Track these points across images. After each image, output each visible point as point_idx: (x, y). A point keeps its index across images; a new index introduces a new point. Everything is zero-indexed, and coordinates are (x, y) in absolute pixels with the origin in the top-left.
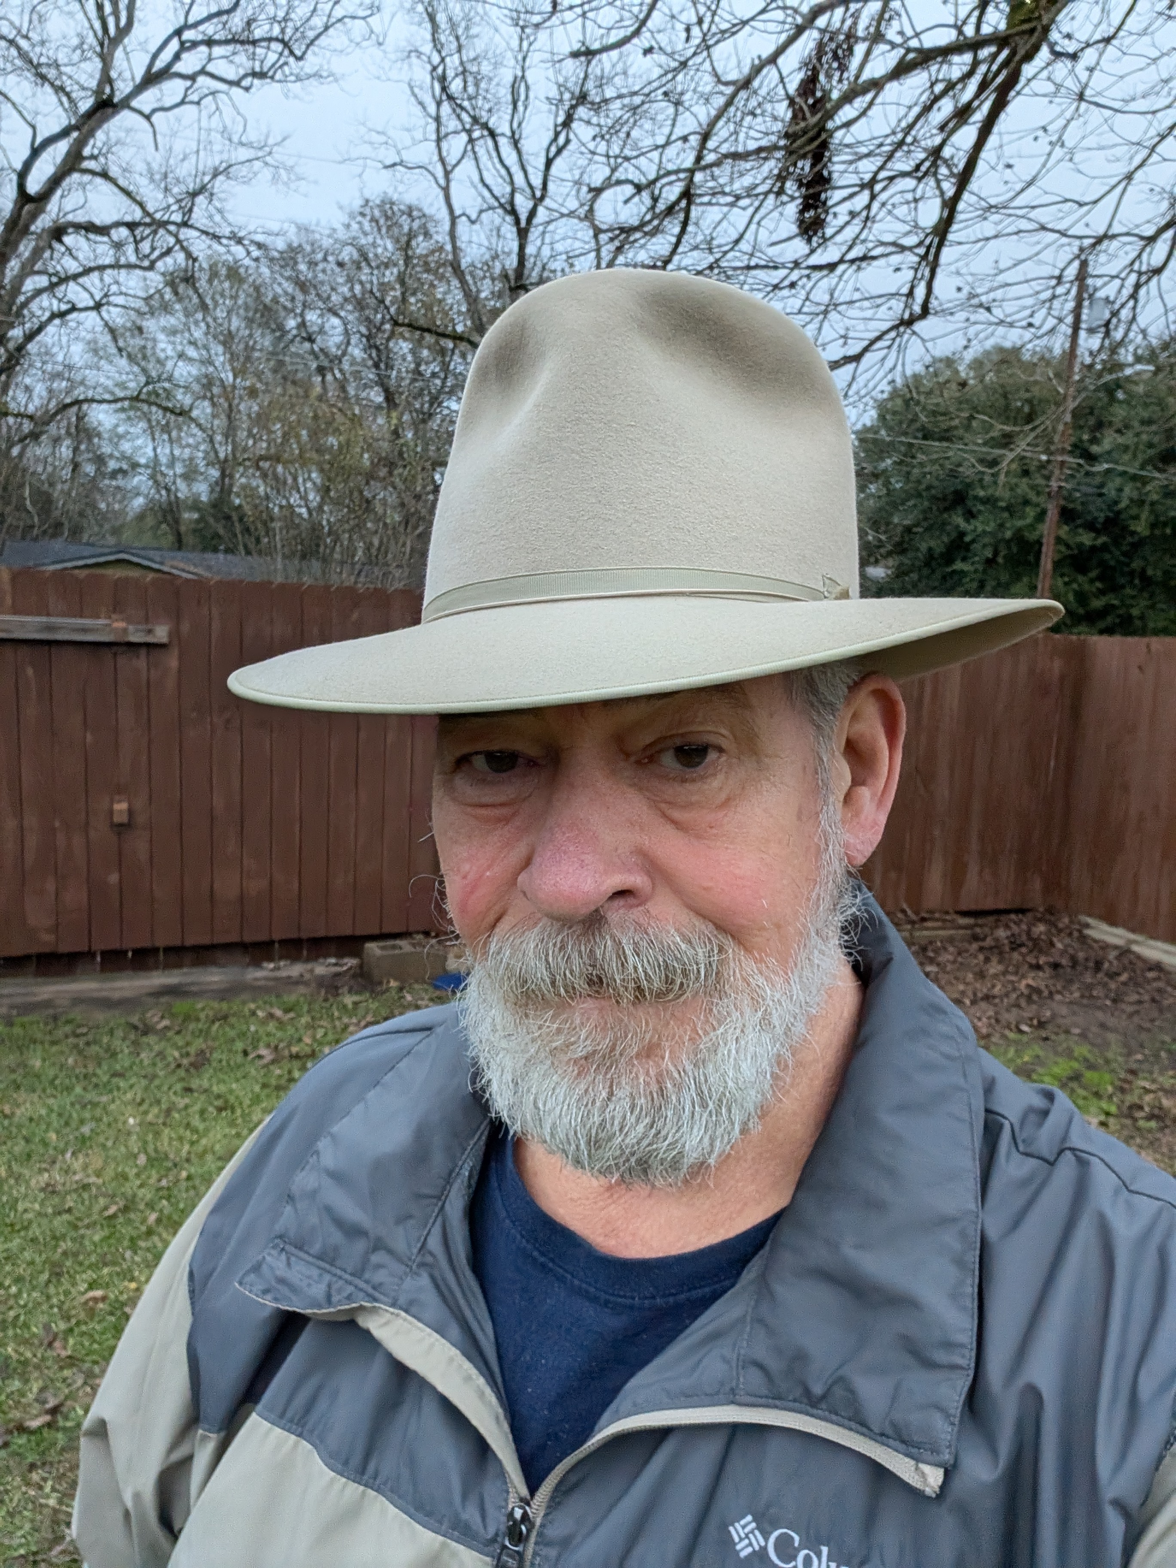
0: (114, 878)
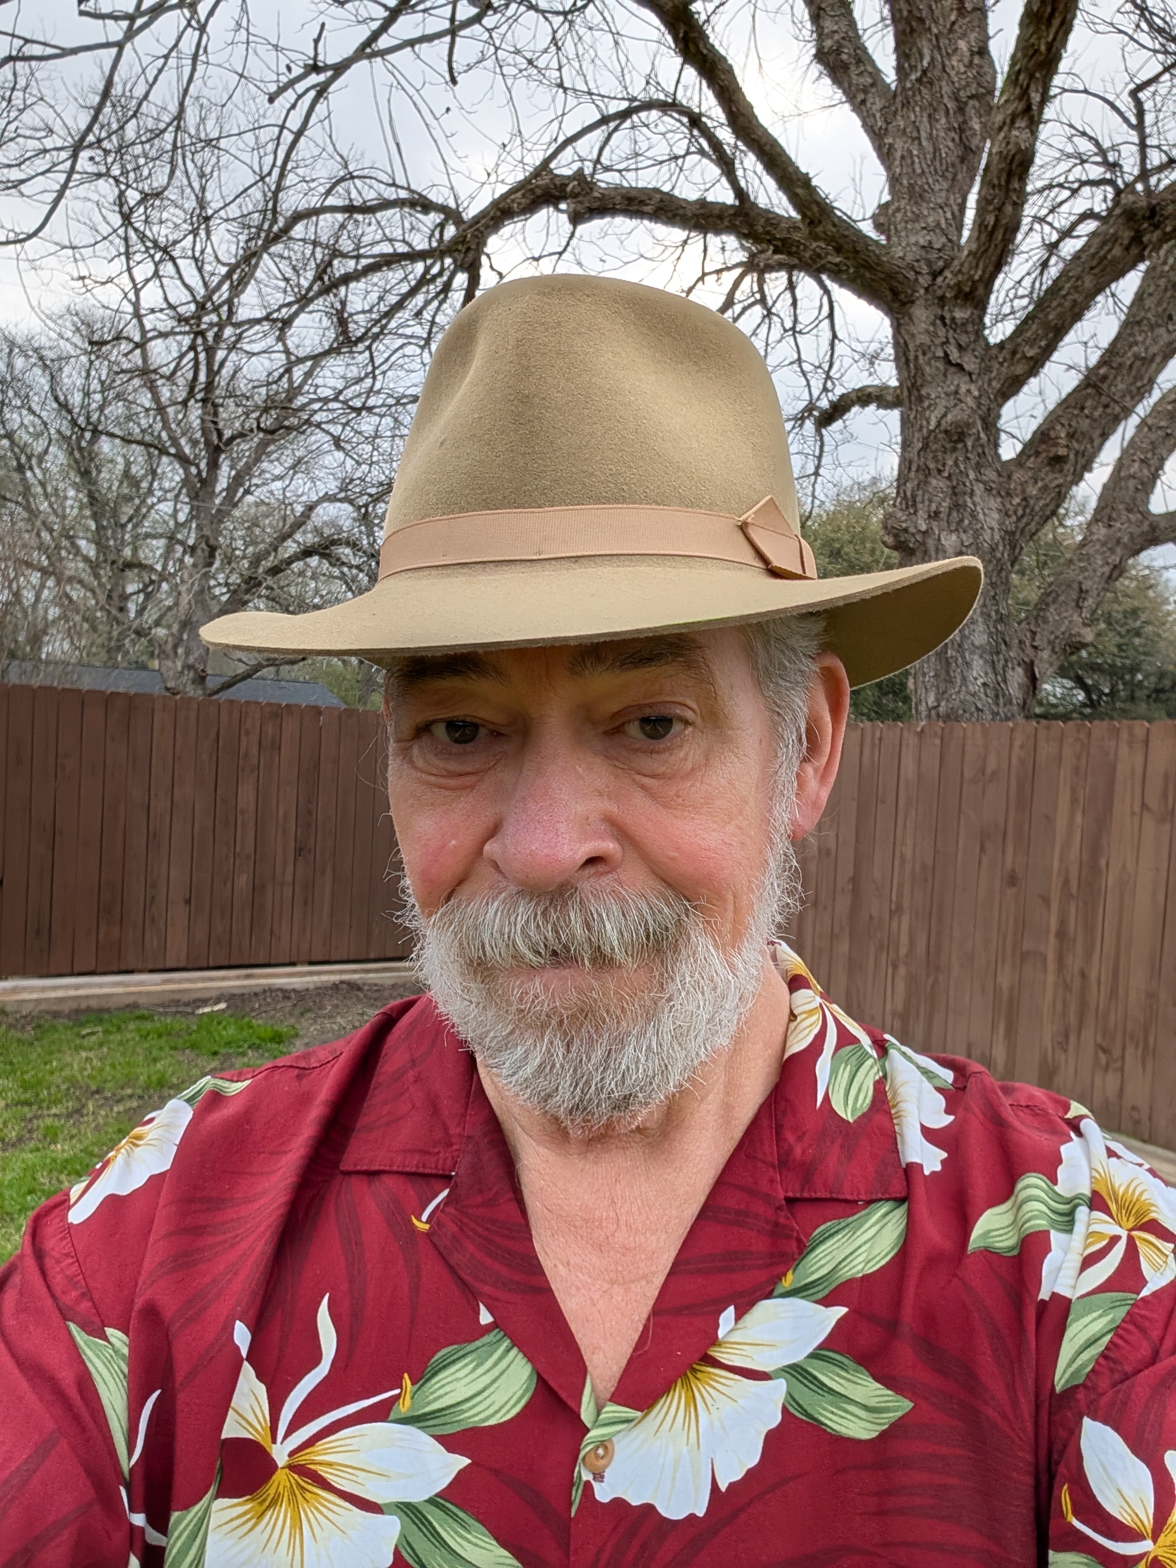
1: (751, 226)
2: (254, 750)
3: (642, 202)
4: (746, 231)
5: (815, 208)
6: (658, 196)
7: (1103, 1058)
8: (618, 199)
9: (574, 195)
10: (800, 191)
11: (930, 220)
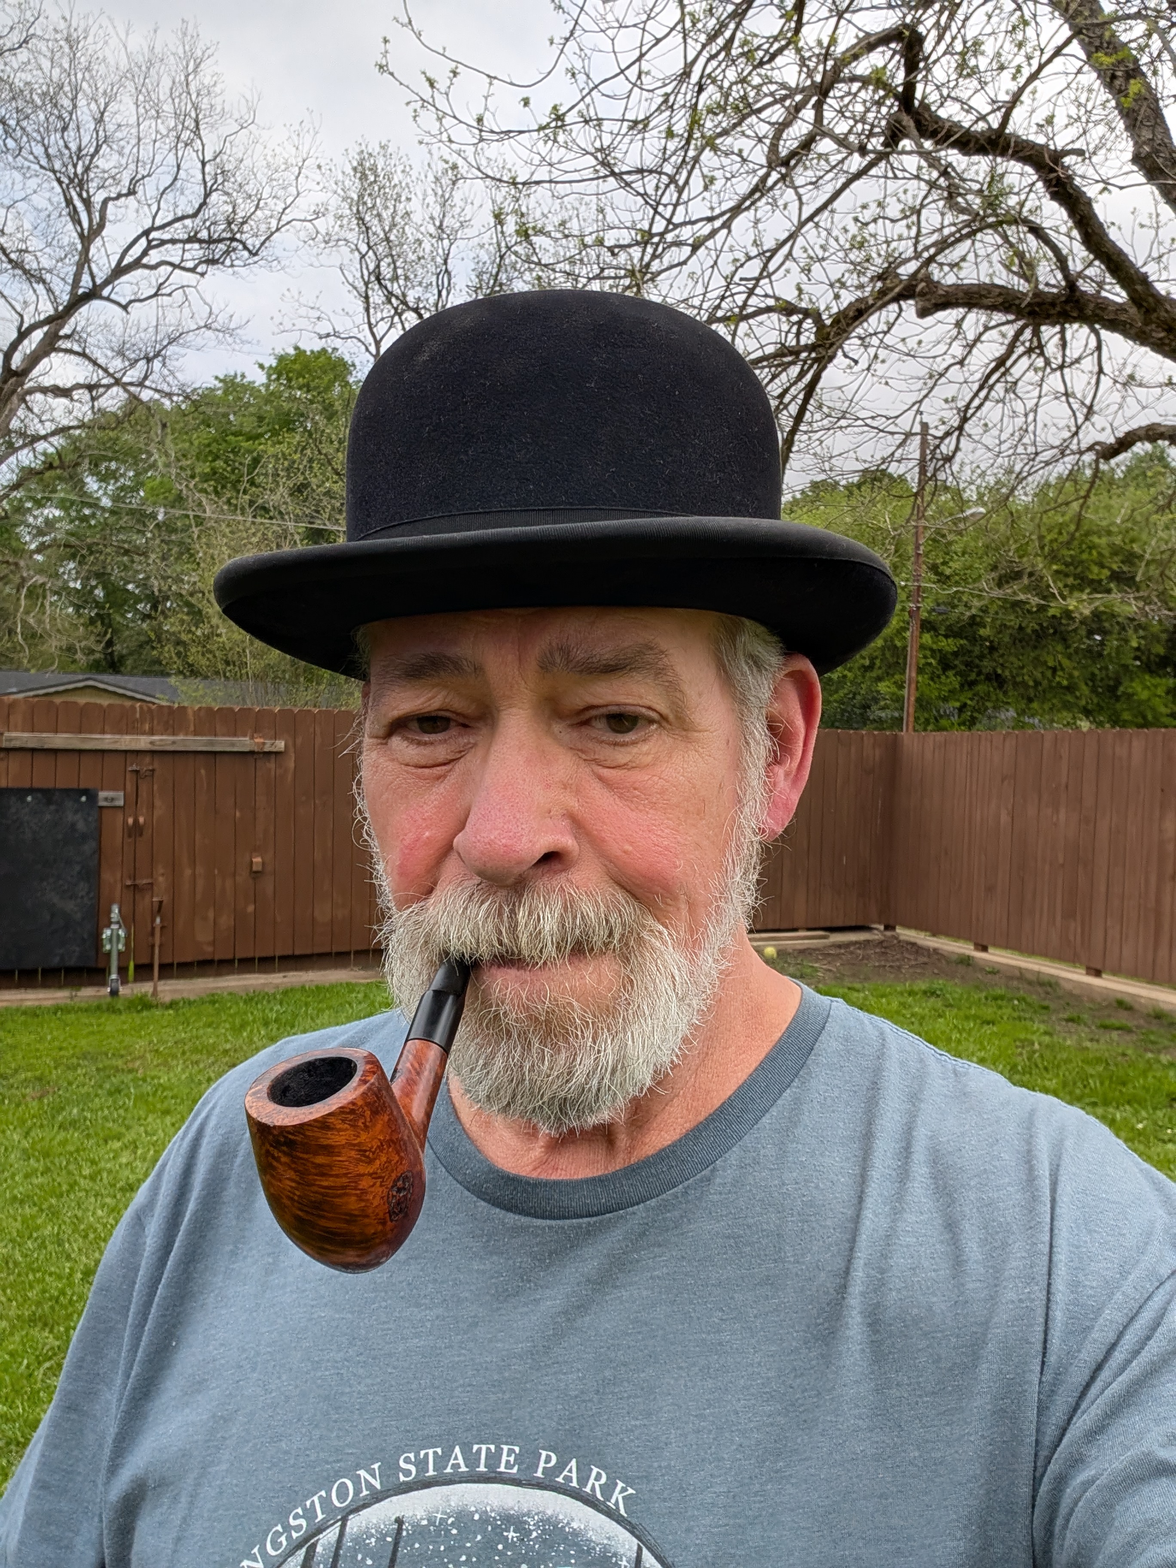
0: (251, 908)
1: (1081, 310)
3: (981, 296)
4: (1075, 314)
5: (1151, 299)
6: (998, 291)
8: (961, 295)
9: (922, 294)
10: (1139, 288)
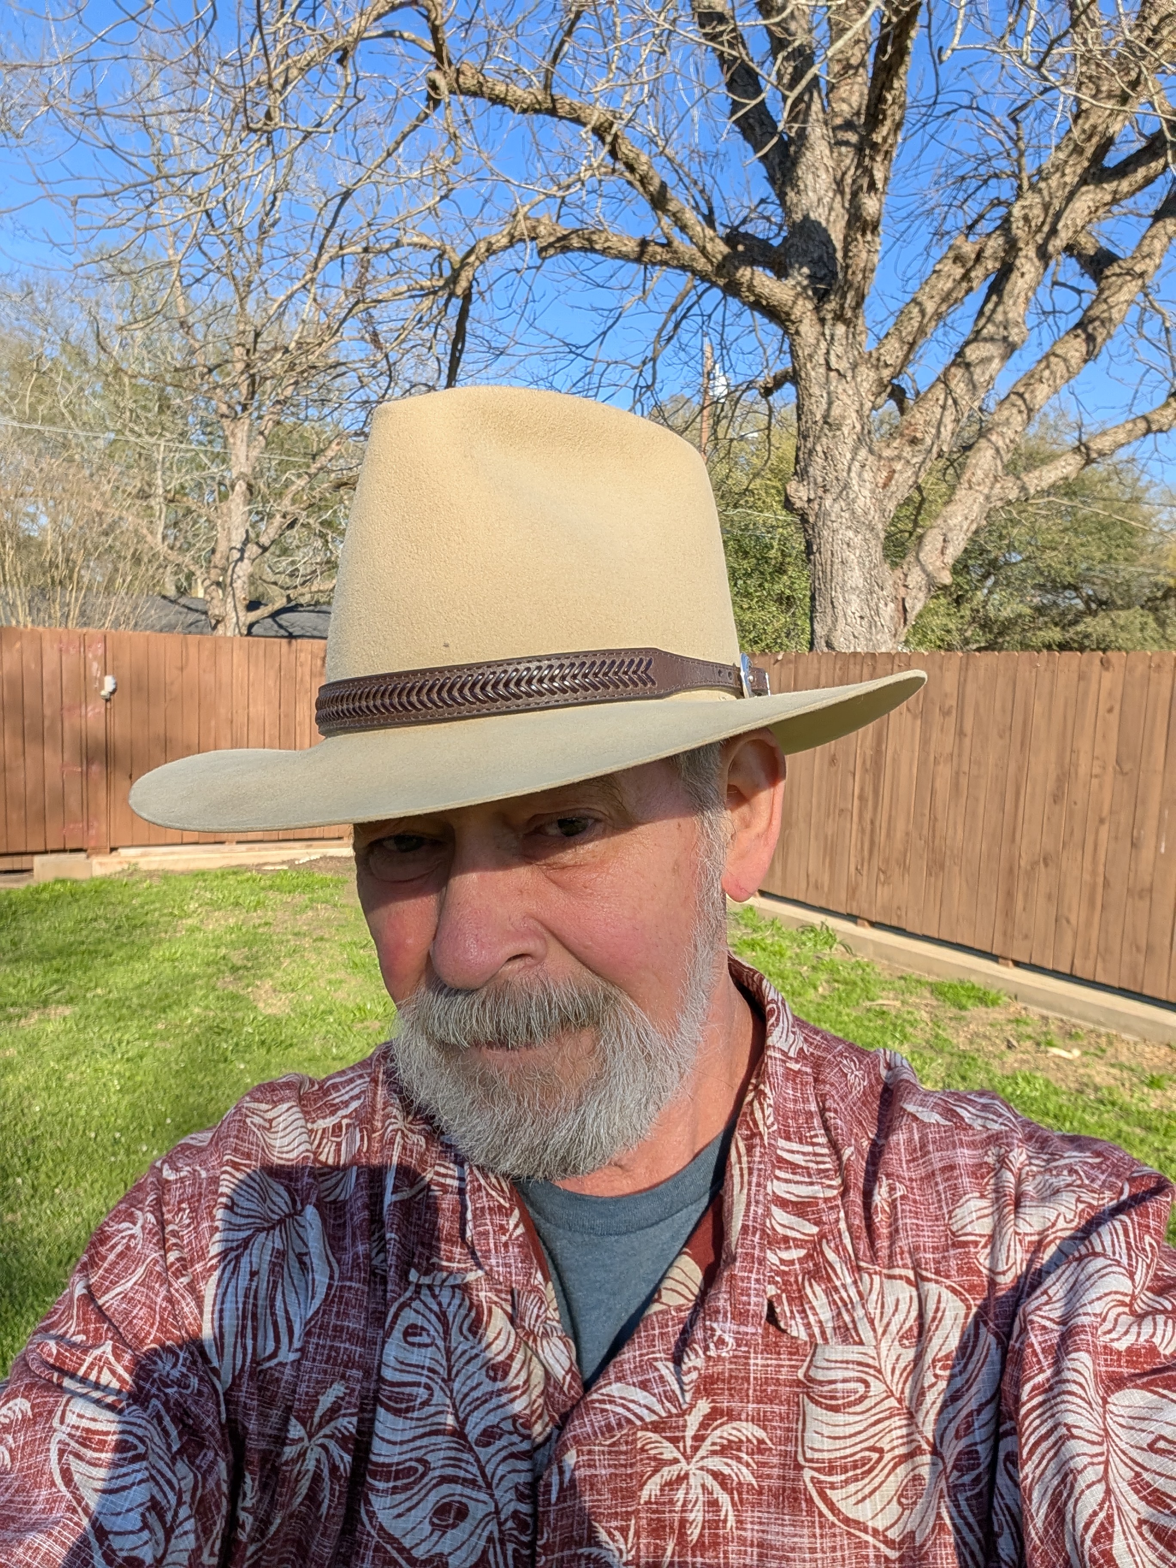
2: (308, 678)
7: (882, 877)
11: (816, 255)
